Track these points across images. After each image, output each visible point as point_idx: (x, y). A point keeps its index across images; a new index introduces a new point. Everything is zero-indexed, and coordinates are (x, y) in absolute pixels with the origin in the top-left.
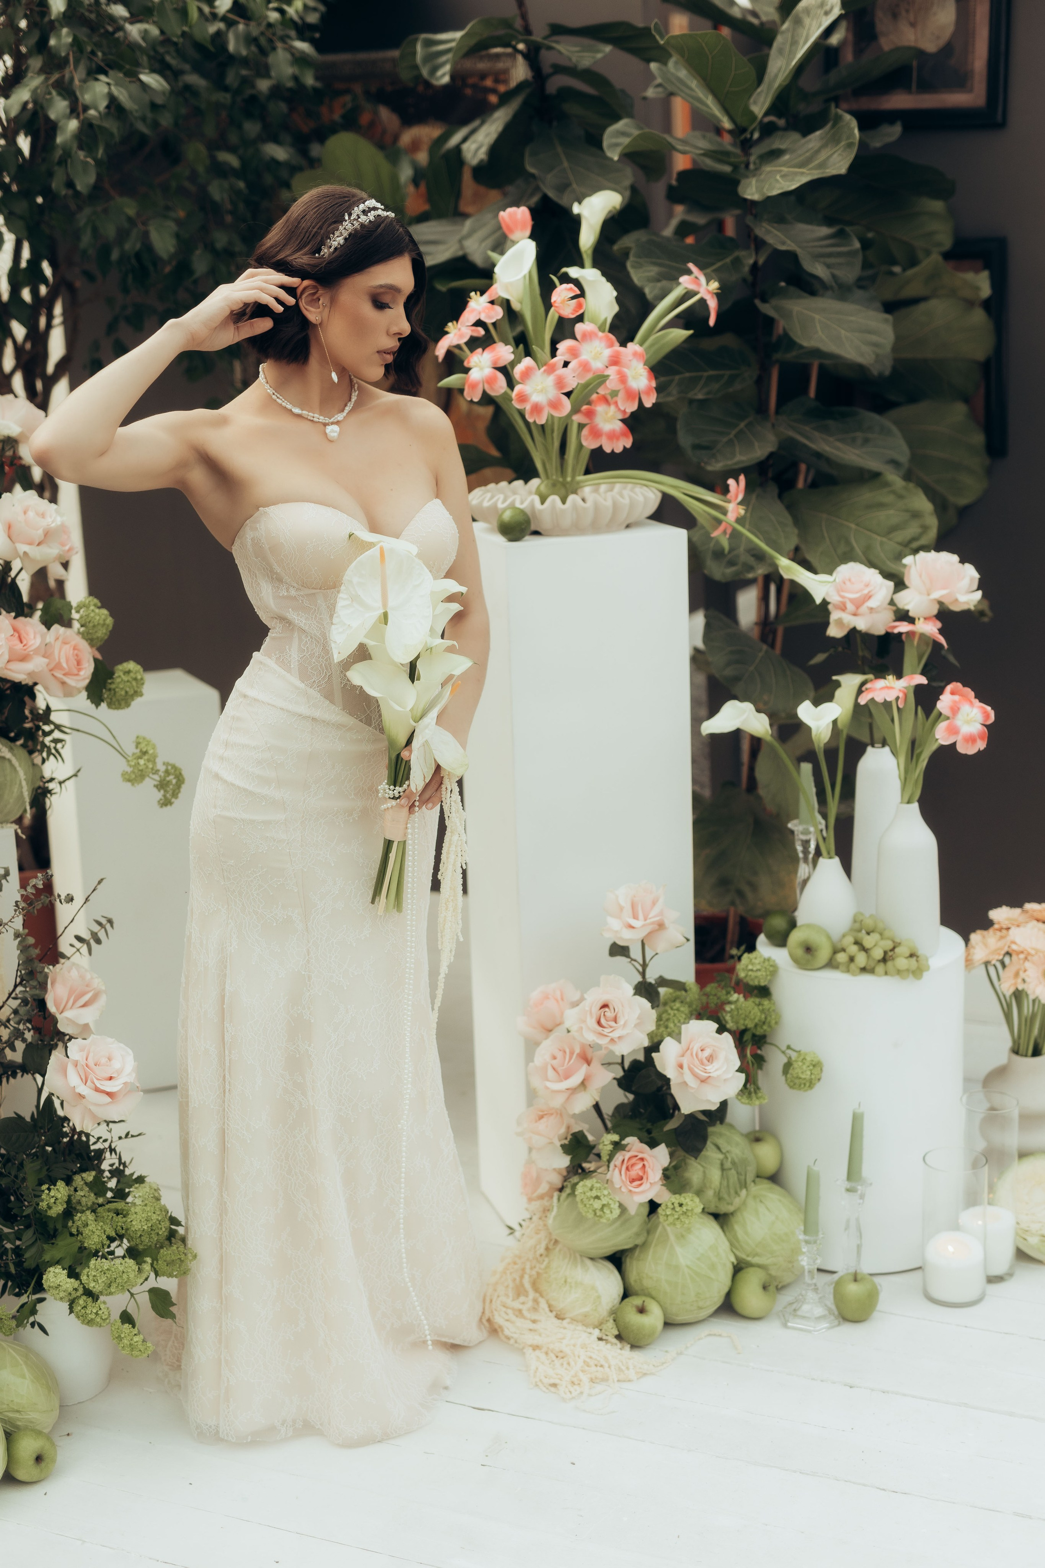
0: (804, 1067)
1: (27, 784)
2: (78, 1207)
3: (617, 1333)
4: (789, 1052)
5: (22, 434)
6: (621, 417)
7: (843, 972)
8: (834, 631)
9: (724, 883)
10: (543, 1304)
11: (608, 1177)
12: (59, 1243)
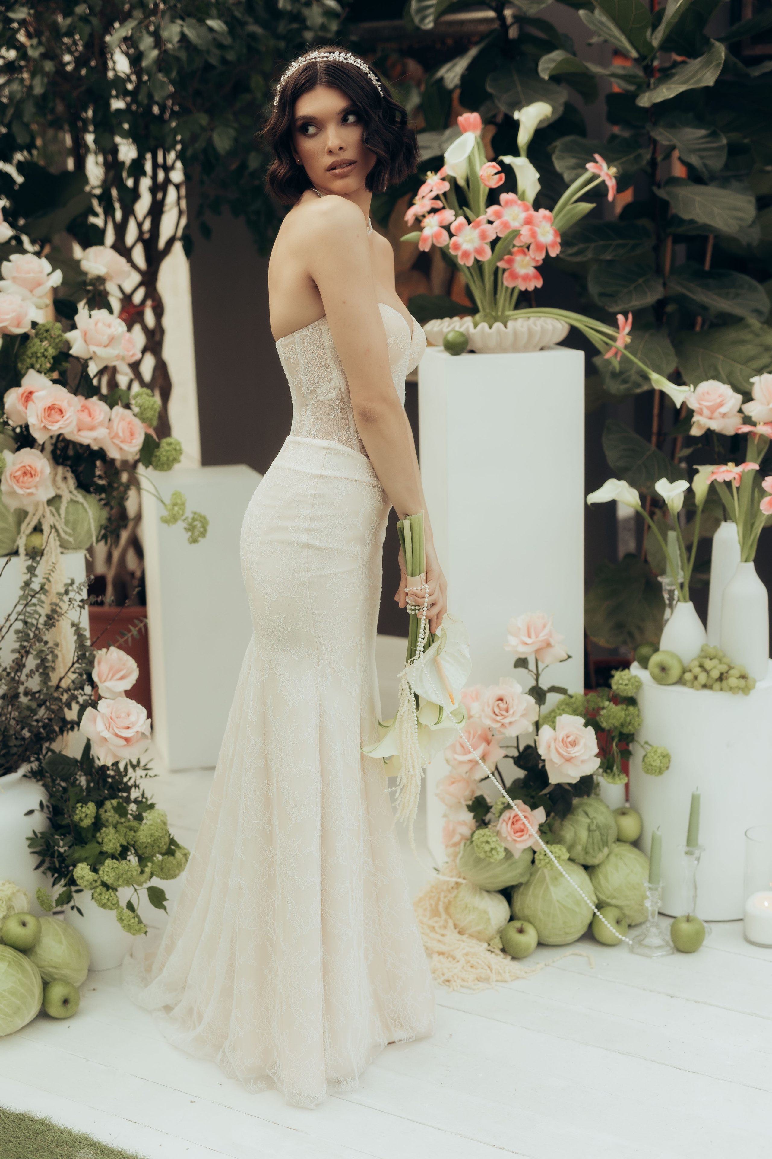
0: (655, 757)
1: (95, 521)
2: (107, 824)
3: (501, 947)
4: (646, 746)
5: (107, 273)
6: (534, 264)
7: (689, 687)
8: (695, 432)
9: (620, 627)
10: (451, 924)
11: (498, 828)
12: (88, 847)
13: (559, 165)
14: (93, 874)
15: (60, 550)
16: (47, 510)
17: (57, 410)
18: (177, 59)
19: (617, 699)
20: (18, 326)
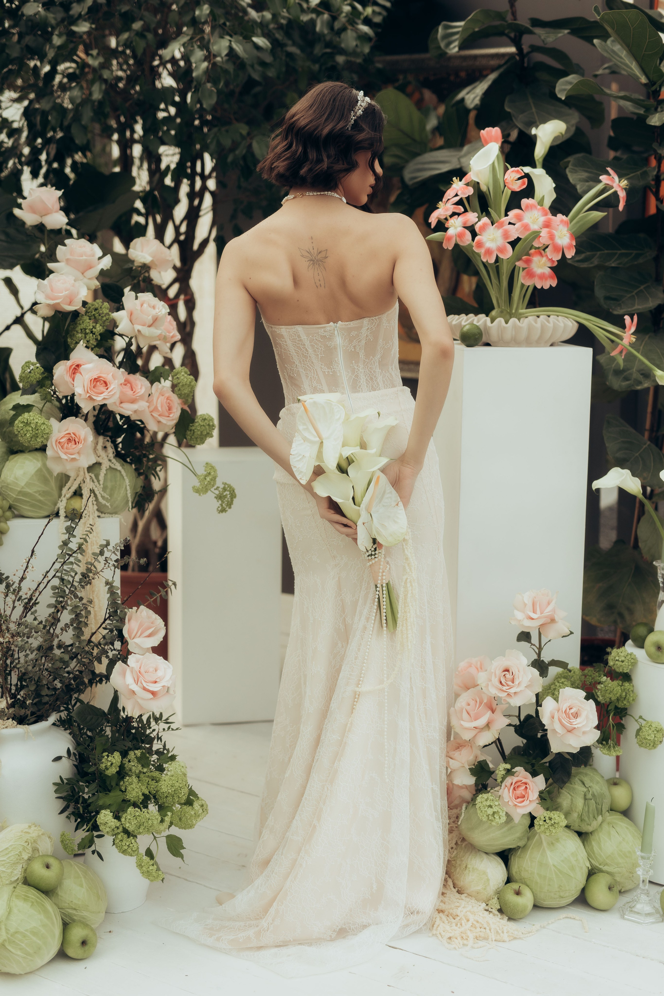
0: (650, 732)
1: (130, 488)
2: (130, 773)
3: (498, 907)
4: (640, 720)
5: (152, 261)
6: (550, 265)
9: (610, 607)
11: (500, 793)
12: (111, 794)
13: (572, 178)
14: (115, 821)
15: (97, 513)
16: (87, 475)
17: (102, 382)
18: (226, 72)
19: (613, 675)
20: (70, 304)
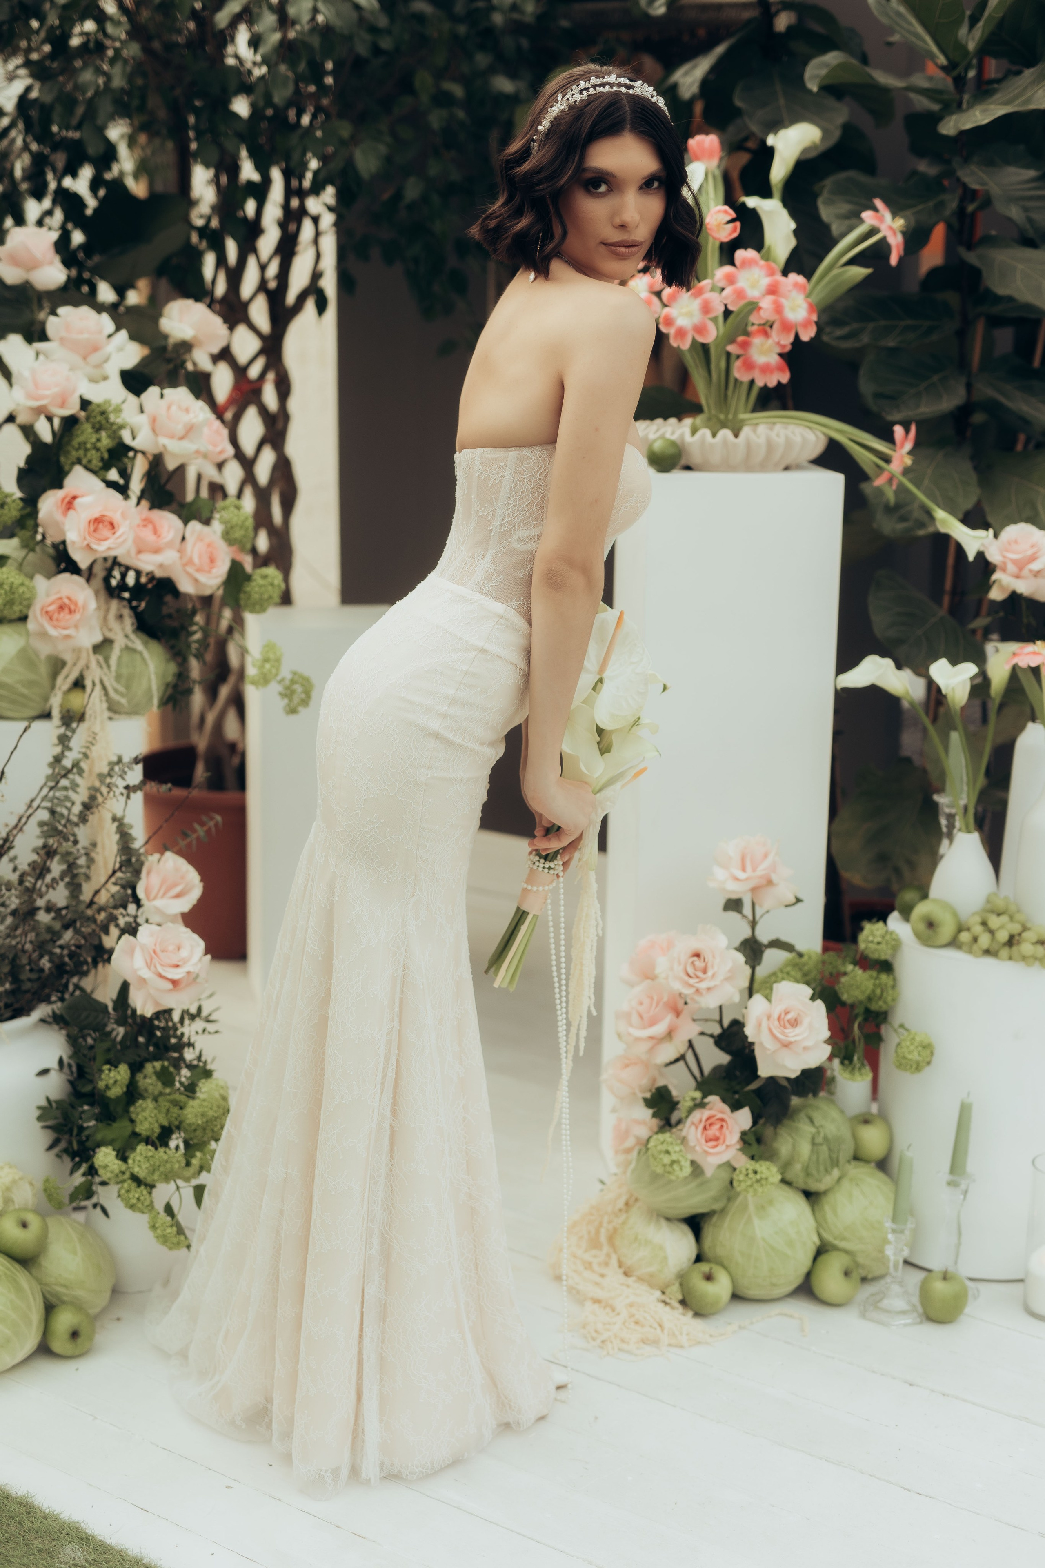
0: (913, 1047)
1: (157, 677)
2: (146, 1095)
3: (680, 1297)
4: (901, 1030)
5: (195, 337)
6: (778, 350)
7: (966, 952)
8: (996, 594)
9: (883, 859)
10: (614, 1262)
11: (684, 1133)
12: (116, 1125)
13: (826, 212)
14: (120, 1162)
15: (107, 714)
16: (93, 658)
17: (106, 523)
18: (308, 47)
19: (865, 962)
20: (63, 405)
